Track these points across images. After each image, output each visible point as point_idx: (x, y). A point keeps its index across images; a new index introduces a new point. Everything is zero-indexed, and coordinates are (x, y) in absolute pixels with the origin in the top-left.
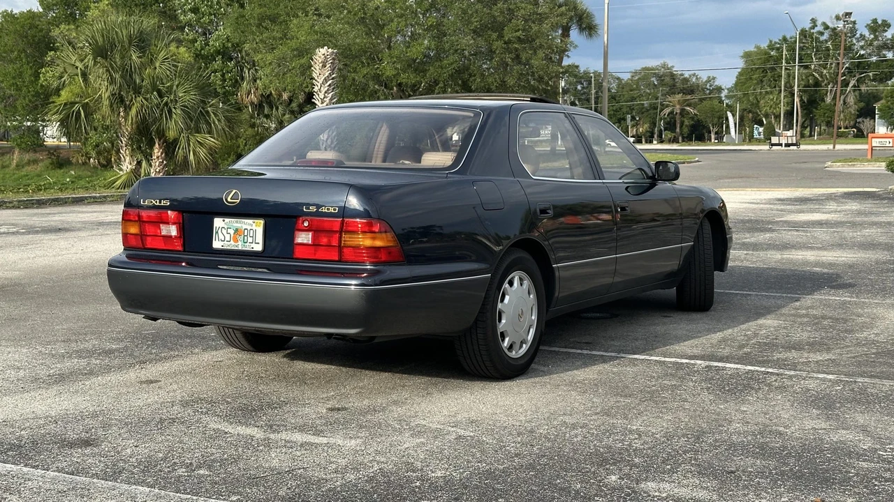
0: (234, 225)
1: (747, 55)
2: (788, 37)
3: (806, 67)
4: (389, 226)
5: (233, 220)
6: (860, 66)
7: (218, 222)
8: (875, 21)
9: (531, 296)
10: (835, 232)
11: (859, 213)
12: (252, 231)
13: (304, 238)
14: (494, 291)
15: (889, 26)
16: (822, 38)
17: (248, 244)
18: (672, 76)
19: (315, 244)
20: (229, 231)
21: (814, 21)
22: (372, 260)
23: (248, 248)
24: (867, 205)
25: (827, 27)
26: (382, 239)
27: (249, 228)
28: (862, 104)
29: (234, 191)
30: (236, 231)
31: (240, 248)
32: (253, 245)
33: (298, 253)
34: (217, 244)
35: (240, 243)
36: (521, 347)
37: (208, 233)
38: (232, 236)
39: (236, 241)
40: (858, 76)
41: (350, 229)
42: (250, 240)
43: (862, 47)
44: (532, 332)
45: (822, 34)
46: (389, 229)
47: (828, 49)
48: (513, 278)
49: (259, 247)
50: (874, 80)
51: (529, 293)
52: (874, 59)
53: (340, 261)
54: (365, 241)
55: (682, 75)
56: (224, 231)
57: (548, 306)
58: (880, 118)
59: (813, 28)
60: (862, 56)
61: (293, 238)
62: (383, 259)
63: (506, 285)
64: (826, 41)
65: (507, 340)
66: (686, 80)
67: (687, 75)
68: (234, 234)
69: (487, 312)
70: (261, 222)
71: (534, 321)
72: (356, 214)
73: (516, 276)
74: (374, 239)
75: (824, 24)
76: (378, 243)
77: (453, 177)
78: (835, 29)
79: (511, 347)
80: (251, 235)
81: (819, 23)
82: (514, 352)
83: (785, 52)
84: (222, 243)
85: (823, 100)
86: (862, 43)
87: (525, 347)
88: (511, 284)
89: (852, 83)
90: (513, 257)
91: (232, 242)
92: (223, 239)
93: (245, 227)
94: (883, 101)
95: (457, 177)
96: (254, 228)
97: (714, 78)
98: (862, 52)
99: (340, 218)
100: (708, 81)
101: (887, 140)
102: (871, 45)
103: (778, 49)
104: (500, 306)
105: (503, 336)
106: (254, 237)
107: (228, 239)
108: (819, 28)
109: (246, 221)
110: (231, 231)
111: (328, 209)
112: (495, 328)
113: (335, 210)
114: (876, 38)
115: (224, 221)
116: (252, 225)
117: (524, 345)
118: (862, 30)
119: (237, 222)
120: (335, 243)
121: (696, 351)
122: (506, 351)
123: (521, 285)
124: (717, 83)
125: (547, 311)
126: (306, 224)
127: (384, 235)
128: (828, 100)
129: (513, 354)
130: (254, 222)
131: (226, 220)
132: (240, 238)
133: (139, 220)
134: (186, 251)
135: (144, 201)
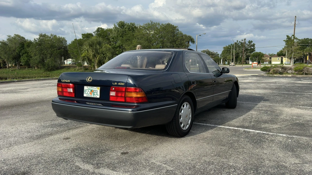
0: (91, 89)
1: (224, 48)
2: (232, 44)
3: (236, 50)
4: (142, 90)
5: (90, 87)
6: (246, 50)
7: (86, 88)
8: (249, 41)
9: (190, 110)
10: (255, 85)
11: (258, 80)
12: (96, 91)
13: (113, 94)
14: (179, 109)
15: (252, 42)
16: (239, 44)
18: (209, 52)
19: (117, 96)
21: (237, 41)
22: (137, 102)
23: (95, 97)
24: (258, 78)
25: (240, 42)
26: (140, 94)
27: (95, 90)
28: (246, 57)
29: (90, 77)
31: (92, 97)
32: (97, 96)
33: (111, 99)
34: (85, 95)
35: (92, 95)
36: (187, 126)
37: (82, 91)
38: (90, 92)
39: (91, 94)
40: (246, 52)
41: (129, 91)
42: (96, 94)
43: (247, 46)
44: (190, 121)
45: (239, 43)
46: (142, 91)
47: (240, 46)
48: (184, 104)
49: (98, 97)
50: (249, 53)
51: (189, 109)
52: (249, 48)
53: (125, 102)
54: (134, 95)
55: (211, 52)
56: (87, 91)
57: (195, 112)
58: (250, 60)
59: (237, 42)
60: (247, 48)
61: (109, 93)
62: (140, 102)
63: (182, 107)
64: (240, 45)
65: (182, 124)
66: (212, 53)
67: (212, 52)
68: (91, 92)
69: (177, 116)
70: (99, 88)
71: (190, 117)
72: (130, 85)
73: (185, 104)
74: (137, 94)
75: (239, 41)
76: (139, 96)
77: (165, 72)
78: (242, 42)
79: (183, 127)
81: (238, 41)
82: (184, 128)
83: (232, 47)
84: (87, 95)
85: (239, 57)
86: (247, 45)
87: (188, 126)
88: (184, 106)
89: (245, 53)
90: (184, 98)
91: (90, 95)
93: (94, 89)
94: (251, 57)
95: (166, 72)
96: (97, 90)
97: (217, 52)
98: (247, 47)
99: (125, 87)
100: (216, 53)
101: (256, 64)
102: (249, 46)
103: (230, 46)
104: (180, 114)
105: (181, 123)
107: (88, 93)
108: (239, 42)
109: (94, 87)
110: (90, 91)
111: (121, 84)
112: (179, 121)
113: (123, 84)
114: (250, 44)
115: (87, 87)
116: (96, 89)
117: (188, 125)
118: (247, 43)
119: (91, 88)
120: (123, 95)
121: (237, 124)
122: (182, 128)
123: (187, 106)
124: (218, 53)
125: (194, 113)
126: (113, 89)
127: (141, 93)
128: (240, 56)
129: (184, 129)
130: (97, 88)
131: (88, 87)
132: (92, 93)
133: (62, 87)
134: (76, 97)
135: (63, 80)
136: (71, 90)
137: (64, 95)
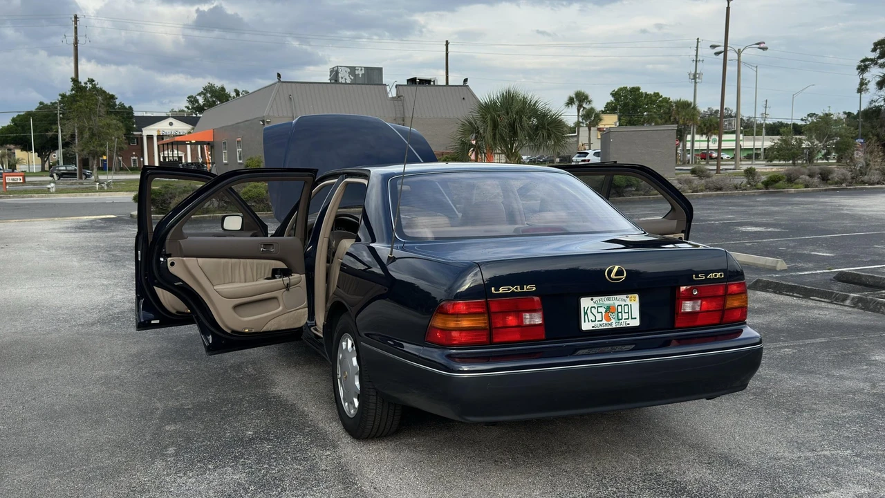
0: (605, 302)
5: (603, 297)
7: (585, 302)
12: (626, 307)
13: (691, 306)
17: (623, 320)
20: (600, 310)
23: (623, 324)
27: (623, 304)
29: (618, 266)
30: (608, 309)
31: (614, 326)
32: (629, 321)
34: (586, 326)
35: (613, 321)
38: (604, 314)
39: (608, 319)
42: (625, 316)
49: (636, 323)
53: (719, 324)
56: (594, 311)
61: (676, 307)
68: (605, 312)
84: (593, 324)
91: (604, 321)
92: (594, 320)
93: (617, 303)
96: (628, 302)
99: (725, 282)
106: (630, 312)
109: (618, 297)
110: (603, 310)
111: (715, 275)
113: (721, 275)
115: (592, 300)
116: (625, 301)
119: (608, 299)
120: (719, 307)
126: (695, 292)
130: (627, 297)
131: (596, 299)
132: (613, 316)
133: (488, 312)
134: (547, 340)
135: (497, 289)
136: (537, 319)
137: (496, 340)
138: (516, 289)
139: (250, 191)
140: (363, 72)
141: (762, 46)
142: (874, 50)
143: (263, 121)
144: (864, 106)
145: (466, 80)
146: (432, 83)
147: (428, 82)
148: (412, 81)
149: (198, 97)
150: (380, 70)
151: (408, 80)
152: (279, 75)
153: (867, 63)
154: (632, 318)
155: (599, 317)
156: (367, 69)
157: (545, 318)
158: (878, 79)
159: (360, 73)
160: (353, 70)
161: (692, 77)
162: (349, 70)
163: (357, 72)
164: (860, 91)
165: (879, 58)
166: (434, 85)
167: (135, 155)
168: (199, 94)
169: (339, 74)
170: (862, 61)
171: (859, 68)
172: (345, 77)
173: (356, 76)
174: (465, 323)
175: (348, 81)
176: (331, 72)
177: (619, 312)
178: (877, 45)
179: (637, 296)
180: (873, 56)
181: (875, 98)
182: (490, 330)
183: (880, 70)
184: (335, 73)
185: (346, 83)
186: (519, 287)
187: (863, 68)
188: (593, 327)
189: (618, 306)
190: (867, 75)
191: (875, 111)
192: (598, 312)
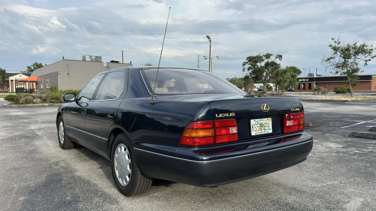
0: (260, 122)
5: (259, 119)
7: (253, 122)
12: (267, 124)
13: (290, 123)
17: (266, 130)
23: (266, 132)
27: (266, 122)
29: (266, 104)
30: (261, 125)
31: (263, 133)
34: (253, 133)
37: (249, 127)
39: (261, 130)
42: (267, 128)
49: (271, 131)
56: (256, 126)
68: (260, 127)
80: (267, 126)
84: (255, 132)
91: (260, 131)
92: (256, 130)
93: (264, 122)
96: (268, 122)
106: (269, 126)
109: (264, 119)
110: (259, 125)
115: (255, 121)
126: (291, 117)
130: (267, 119)
131: (256, 120)
132: (263, 128)
133: (214, 127)
134: (238, 141)
135: (218, 115)
136: (235, 130)
137: (217, 142)
138: (227, 115)
139: (53, 95)
140: (95, 58)
141: (218, 57)
142: (247, 60)
143: (57, 73)
144: (244, 75)
145: (131, 62)
146: (119, 63)
147: (118, 62)
148: (112, 62)
149: (31, 67)
150: (101, 57)
151: (111, 61)
152: (63, 57)
153: (245, 63)
154: (270, 129)
155: (258, 129)
156: (96, 57)
157: (238, 130)
158: (248, 68)
159: (94, 58)
160: (91, 57)
161: (197, 66)
162: (89, 57)
163: (92, 58)
164: (243, 71)
165: (248, 62)
166: (120, 63)
167: (6, 87)
168: (32, 66)
169: (86, 58)
170: (244, 63)
171: (243, 64)
172: (88, 59)
173: (92, 59)
174: (201, 133)
175: (89, 60)
176: (83, 57)
177: (265, 127)
178: (247, 58)
179: (271, 118)
180: (246, 61)
181: (247, 73)
182: (215, 137)
183: (248, 65)
184: (84, 58)
185: (88, 61)
186: (228, 114)
187: (244, 65)
188: (256, 134)
189: (265, 123)
190: (245, 67)
191: (247, 77)
192: (257, 127)
